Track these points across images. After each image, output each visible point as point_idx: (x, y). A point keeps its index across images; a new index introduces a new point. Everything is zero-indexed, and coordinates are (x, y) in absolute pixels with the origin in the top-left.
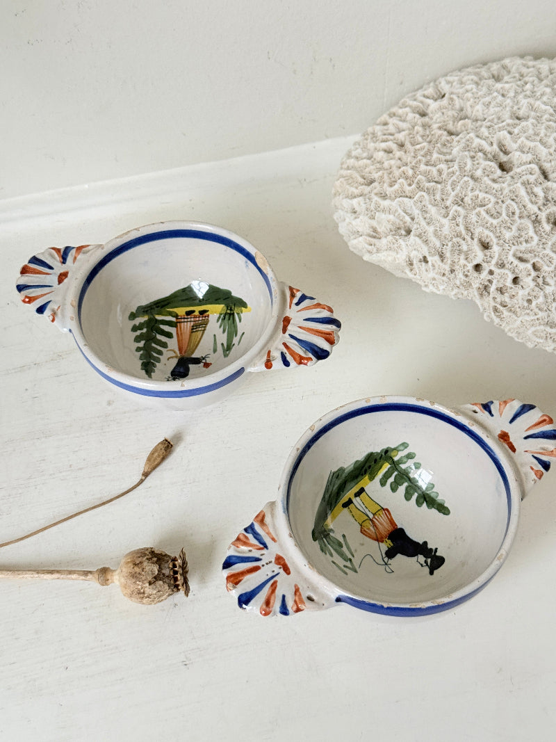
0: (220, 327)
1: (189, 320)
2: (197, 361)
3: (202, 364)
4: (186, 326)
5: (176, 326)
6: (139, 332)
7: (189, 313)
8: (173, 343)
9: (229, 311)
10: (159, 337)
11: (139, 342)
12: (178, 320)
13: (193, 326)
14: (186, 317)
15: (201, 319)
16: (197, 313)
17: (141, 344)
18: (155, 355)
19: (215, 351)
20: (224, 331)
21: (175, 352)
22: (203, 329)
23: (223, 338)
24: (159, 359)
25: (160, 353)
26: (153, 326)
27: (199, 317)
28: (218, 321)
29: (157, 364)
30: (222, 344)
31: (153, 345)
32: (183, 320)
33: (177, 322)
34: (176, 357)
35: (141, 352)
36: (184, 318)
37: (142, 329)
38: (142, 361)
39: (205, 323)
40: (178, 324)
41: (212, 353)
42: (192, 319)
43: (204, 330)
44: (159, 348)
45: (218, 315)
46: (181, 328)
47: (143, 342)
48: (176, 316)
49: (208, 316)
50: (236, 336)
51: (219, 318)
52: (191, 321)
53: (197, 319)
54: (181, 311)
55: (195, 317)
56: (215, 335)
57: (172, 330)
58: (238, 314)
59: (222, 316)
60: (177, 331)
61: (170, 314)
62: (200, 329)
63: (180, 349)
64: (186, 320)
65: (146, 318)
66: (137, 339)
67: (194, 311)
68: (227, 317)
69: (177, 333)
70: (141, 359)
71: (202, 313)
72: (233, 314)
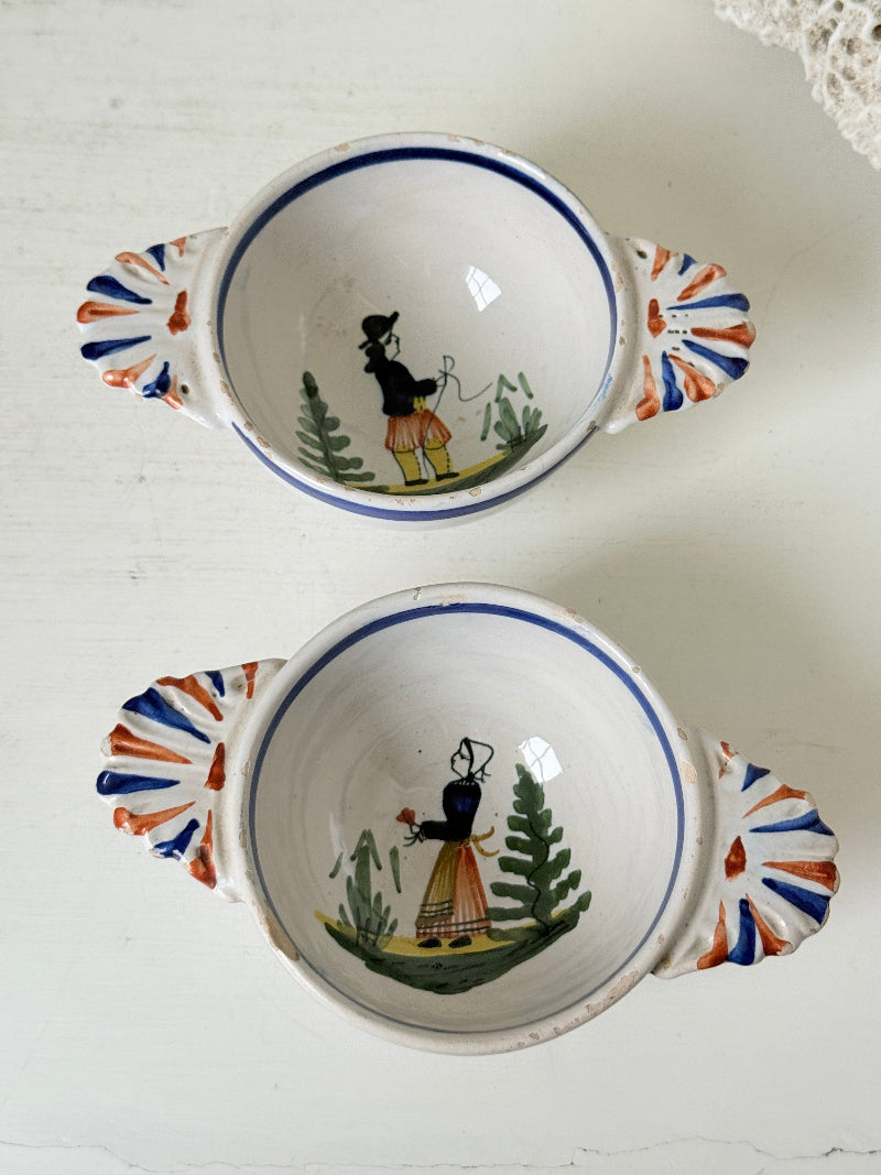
0: (388, 909)
1: (461, 928)
2: (429, 830)
3: (419, 820)
4: (464, 913)
5: (487, 911)
6: (565, 875)
7: (464, 941)
8: (489, 872)
9: (372, 937)
10: (521, 881)
11: (559, 855)
12: (484, 924)
13: (452, 913)
14: (469, 933)
15: (435, 930)
16: (445, 942)
17: (554, 850)
18: (522, 835)
19: (394, 853)
20: (379, 897)
21: (482, 851)
22: (428, 908)
23: (379, 881)
24: (512, 827)
25: (512, 843)
26: (537, 901)
27: (438, 933)
28: (395, 922)
29: (514, 813)
30: (379, 868)
31: (529, 858)
32: (475, 926)
33: (487, 919)
34: (476, 840)
35: (550, 831)
36: (472, 930)
37: (560, 885)
38: (544, 808)
39: (423, 921)
40: (484, 916)
41: (400, 848)
42: (454, 929)
43: (424, 905)
44: (516, 855)
45: (396, 934)
46: (478, 909)
47: (552, 857)
48: (490, 933)
49: (418, 935)
50: (349, 879)
51: (392, 928)
52: (457, 924)
53: (443, 930)
54: (481, 944)
55: (447, 935)
56: (399, 891)
57: (494, 902)
58: (347, 923)
59: (386, 931)
60: (484, 902)
61: (504, 935)
62: (434, 908)
63: (471, 860)
64: (468, 926)
65: (556, 912)
66: (564, 858)
67: (454, 945)
68: (374, 927)
69: (483, 896)
70: (549, 812)
71: (432, 943)
72: (359, 928)
